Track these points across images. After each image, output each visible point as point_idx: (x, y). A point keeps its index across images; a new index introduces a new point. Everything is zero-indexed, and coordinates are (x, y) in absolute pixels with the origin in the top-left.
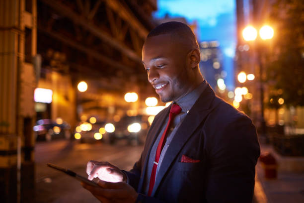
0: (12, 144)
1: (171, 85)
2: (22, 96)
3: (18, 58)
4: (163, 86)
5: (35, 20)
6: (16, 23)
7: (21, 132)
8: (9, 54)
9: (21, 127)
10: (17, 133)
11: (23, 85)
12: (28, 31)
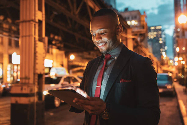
0: (31, 90)
1: (108, 43)
2: (37, 61)
3: (35, 38)
4: (103, 44)
5: (44, 16)
6: (33, 18)
7: (36, 83)
8: (29, 36)
9: (36, 80)
10: (34, 83)
11: (37, 55)
12: (40, 22)
